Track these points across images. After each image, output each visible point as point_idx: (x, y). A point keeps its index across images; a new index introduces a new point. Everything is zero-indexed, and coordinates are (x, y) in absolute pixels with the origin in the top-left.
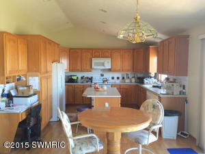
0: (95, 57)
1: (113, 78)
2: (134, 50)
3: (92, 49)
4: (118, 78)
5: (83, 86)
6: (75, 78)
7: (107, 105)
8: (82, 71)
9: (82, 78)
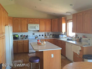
0: (30, 23)
1: (40, 36)
2: (51, 19)
3: (28, 19)
4: (43, 35)
5: (23, 41)
6: (17, 36)
7: (52, 55)
8: (21, 32)
9: (21, 36)
